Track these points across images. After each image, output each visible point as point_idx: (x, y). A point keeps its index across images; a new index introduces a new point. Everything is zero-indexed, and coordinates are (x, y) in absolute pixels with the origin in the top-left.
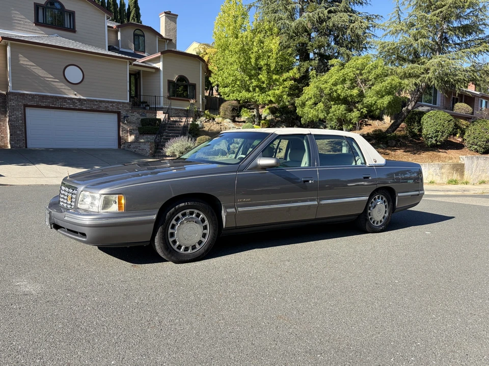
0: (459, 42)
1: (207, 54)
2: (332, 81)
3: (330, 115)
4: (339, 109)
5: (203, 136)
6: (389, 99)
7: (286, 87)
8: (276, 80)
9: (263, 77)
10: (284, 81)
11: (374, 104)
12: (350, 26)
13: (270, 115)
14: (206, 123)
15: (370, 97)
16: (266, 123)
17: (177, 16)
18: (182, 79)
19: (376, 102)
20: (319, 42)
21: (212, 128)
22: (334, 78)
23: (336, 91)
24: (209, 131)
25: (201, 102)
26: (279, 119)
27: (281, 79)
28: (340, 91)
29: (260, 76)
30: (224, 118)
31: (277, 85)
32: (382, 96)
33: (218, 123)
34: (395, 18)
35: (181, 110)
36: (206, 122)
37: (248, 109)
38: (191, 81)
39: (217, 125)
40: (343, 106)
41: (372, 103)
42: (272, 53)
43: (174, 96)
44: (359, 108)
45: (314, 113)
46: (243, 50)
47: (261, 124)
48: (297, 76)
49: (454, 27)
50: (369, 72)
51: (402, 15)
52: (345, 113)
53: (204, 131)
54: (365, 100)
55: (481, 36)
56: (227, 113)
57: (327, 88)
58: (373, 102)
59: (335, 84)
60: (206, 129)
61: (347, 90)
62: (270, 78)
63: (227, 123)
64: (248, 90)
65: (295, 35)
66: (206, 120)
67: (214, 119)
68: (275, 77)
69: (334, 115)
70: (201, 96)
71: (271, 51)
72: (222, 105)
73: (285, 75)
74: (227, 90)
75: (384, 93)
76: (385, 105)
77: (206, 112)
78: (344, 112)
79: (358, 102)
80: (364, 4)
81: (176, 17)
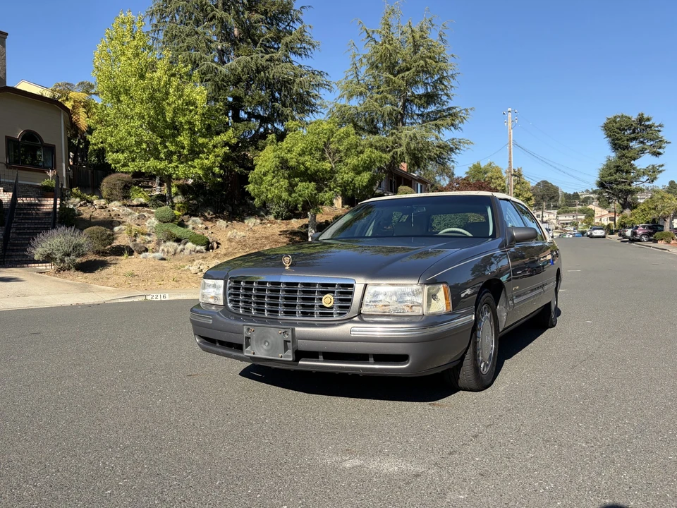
0: (420, 113)
1: (67, 99)
2: (297, 149)
3: (293, 195)
4: (308, 188)
5: (95, 227)
6: (369, 176)
7: (218, 156)
8: (204, 145)
9: (184, 139)
10: (215, 146)
11: (351, 182)
12: (294, 81)
13: (180, 197)
14: (83, 208)
15: (345, 173)
16: (184, 207)
17: (7, 34)
18: (30, 136)
19: (353, 180)
20: (260, 98)
21: (95, 214)
22: (301, 145)
23: (303, 164)
24: (92, 220)
25: (64, 175)
26: (195, 202)
27: (211, 144)
28: (309, 163)
29: (180, 138)
30: (109, 201)
31: (203, 152)
32: (359, 173)
33: (103, 208)
34: (352, 77)
35: (31, 186)
36: (81, 205)
37: (141, 187)
38: (47, 140)
39: (103, 210)
40: (313, 183)
41: (348, 181)
42: (197, 107)
43: (16, 162)
44: (332, 187)
45: (276, 191)
46: (152, 98)
47: (176, 209)
48: (234, 141)
49: (418, 95)
50: (339, 141)
51: (359, 73)
52: (316, 194)
53: (84, 220)
54: (339, 178)
55: (444, 107)
56: (115, 192)
57: (292, 158)
58: (350, 180)
59: (302, 153)
60: (86, 216)
61: (317, 163)
62: (193, 142)
63: (115, 206)
64: (157, 158)
65: (225, 84)
66: (82, 203)
67: (91, 202)
68: (201, 140)
69: (300, 196)
70: (64, 165)
71: (194, 104)
72: (105, 180)
73: (217, 139)
74: (121, 156)
75: (361, 169)
76: (365, 184)
77: (74, 190)
78: (316, 192)
79: (330, 179)
80: (303, 55)
81: (4, 36)
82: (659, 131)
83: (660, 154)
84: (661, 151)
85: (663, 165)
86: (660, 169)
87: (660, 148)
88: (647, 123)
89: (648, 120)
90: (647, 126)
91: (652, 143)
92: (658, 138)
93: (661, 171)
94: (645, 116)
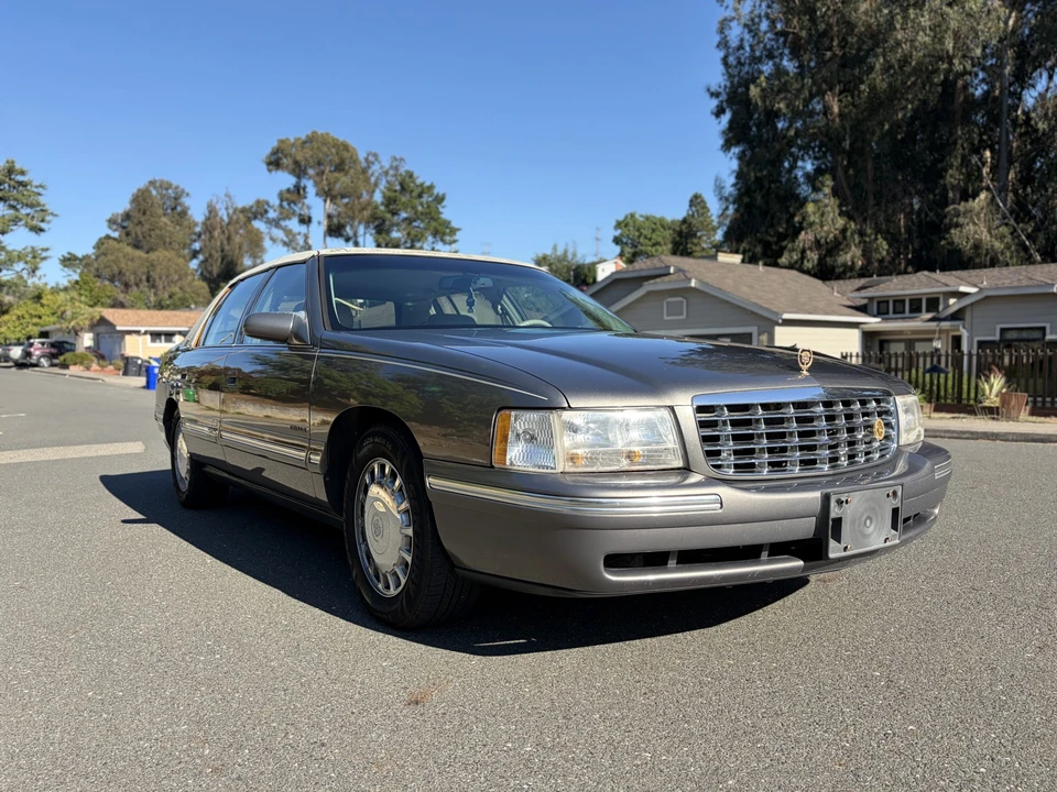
82: (39, 194)
83: (42, 230)
84: (43, 225)
85: (47, 250)
86: (44, 254)
87: (43, 221)
88: (20, 178)
89: (23, 173)
90: (21, 184)
91: (28, 210)
92: (38, 204)
93: (45, 258)
94: (18, 166)
